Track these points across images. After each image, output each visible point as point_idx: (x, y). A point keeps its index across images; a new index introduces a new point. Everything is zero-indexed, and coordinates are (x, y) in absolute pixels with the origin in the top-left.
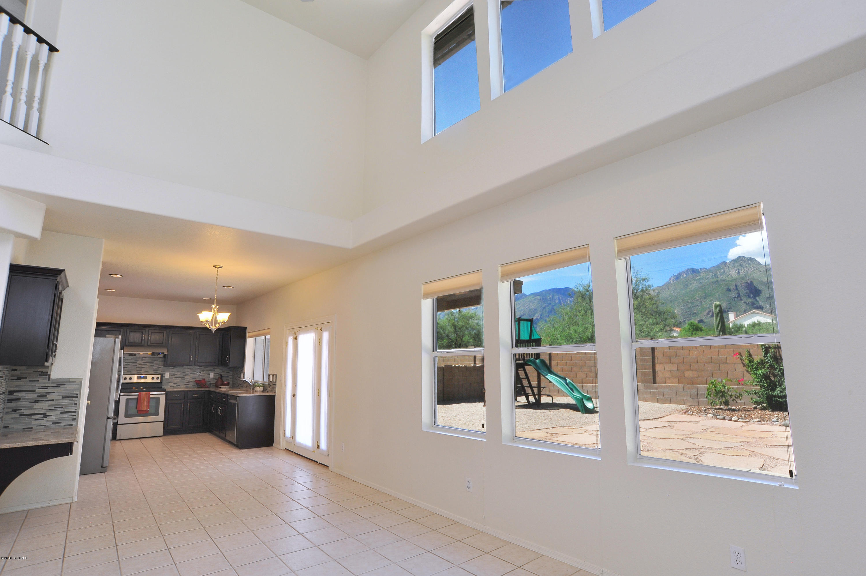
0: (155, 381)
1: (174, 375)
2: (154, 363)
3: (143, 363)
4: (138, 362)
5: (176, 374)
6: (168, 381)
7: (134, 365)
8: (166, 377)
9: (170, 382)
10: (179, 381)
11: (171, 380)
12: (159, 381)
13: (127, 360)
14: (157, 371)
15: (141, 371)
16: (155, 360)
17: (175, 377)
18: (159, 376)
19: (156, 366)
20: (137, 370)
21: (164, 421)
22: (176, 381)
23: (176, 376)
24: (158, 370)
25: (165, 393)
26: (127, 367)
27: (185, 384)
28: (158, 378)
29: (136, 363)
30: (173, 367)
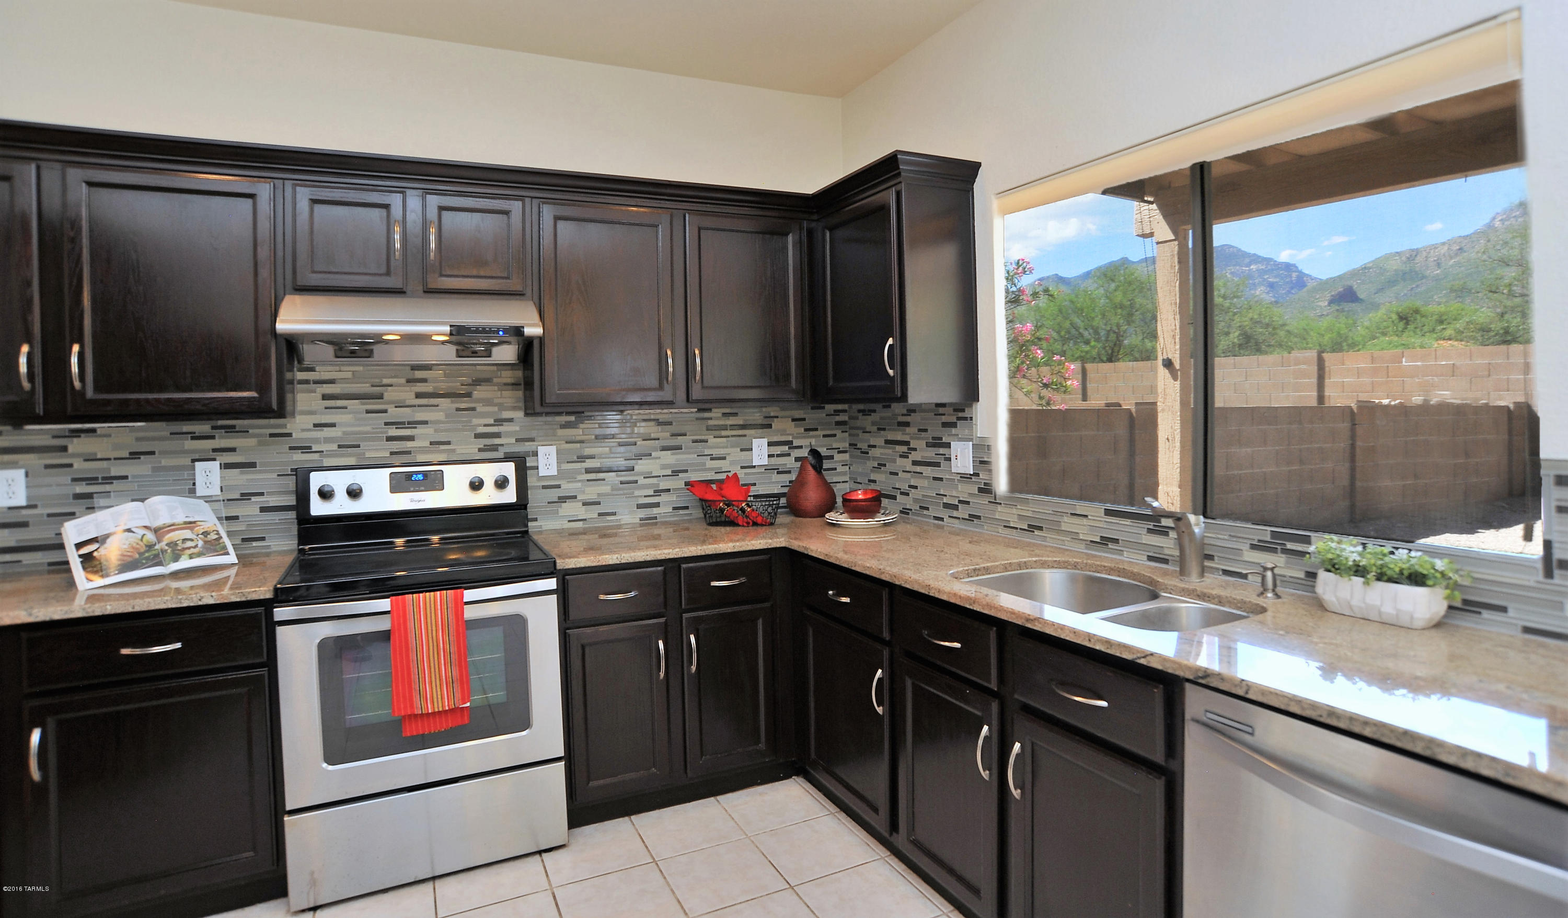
0: (489, 496)
1: (582, 458)
2: (476, 394)
3: (418, 395)
4: (389, 394)
5: (588, 451)
6: (554, 494)
7: (368, 412)
8: (543, 472)
9: (563, 499)
10: (606, 489)
11: (567, 488)
12: (509, 496)
13: (332, 382)
14: (497, 441)
15: (410, 444)
16: (477, 382)
17: (588, 471)
18: (509, 470)
19: (483, 415)
20: (390, 439)
21: (568, 755)
22: (591, 493)
23: (590, 464)
24: (497, 435)
25: (551, 583)
26: (333, 425)
27: (639, 506)
28: (501, 484)
29: (380, 397)
30: (572, 418)
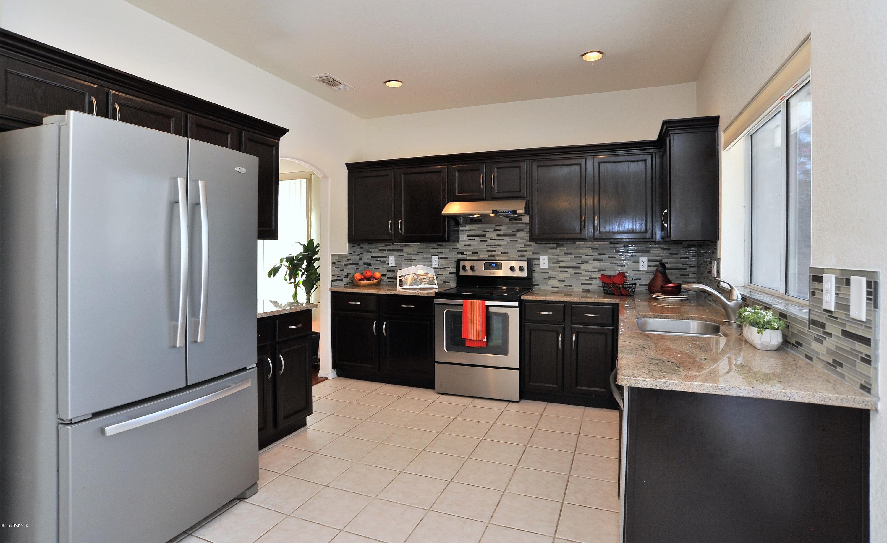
0: (517, 274)
1: (558, 262)
2: (517, 235)
3: (498, 235)
4: (488, 235)
5: (560, 259)
6: (546, 276)
7: (481, 241)
8: (542, 266)
9: (550, 278)
10: (568, 275)
11: (552, 273)
12: (524, 274)
13: (470, 230)
14: (525, 253)
15: (494, 253)
16: (518, 230)
17: (561, 267)
18: (525, 264)
19: (520, 243)
20: (488, 251)
21: (521, 369)
22: (562, 276)
23: (561, 264)
24: (525, 251)
25: (516, 304)
26: (470, 245)
27: (582, 284)
28: (521, 269)
29: (485, 236)
30: (555, 245)
